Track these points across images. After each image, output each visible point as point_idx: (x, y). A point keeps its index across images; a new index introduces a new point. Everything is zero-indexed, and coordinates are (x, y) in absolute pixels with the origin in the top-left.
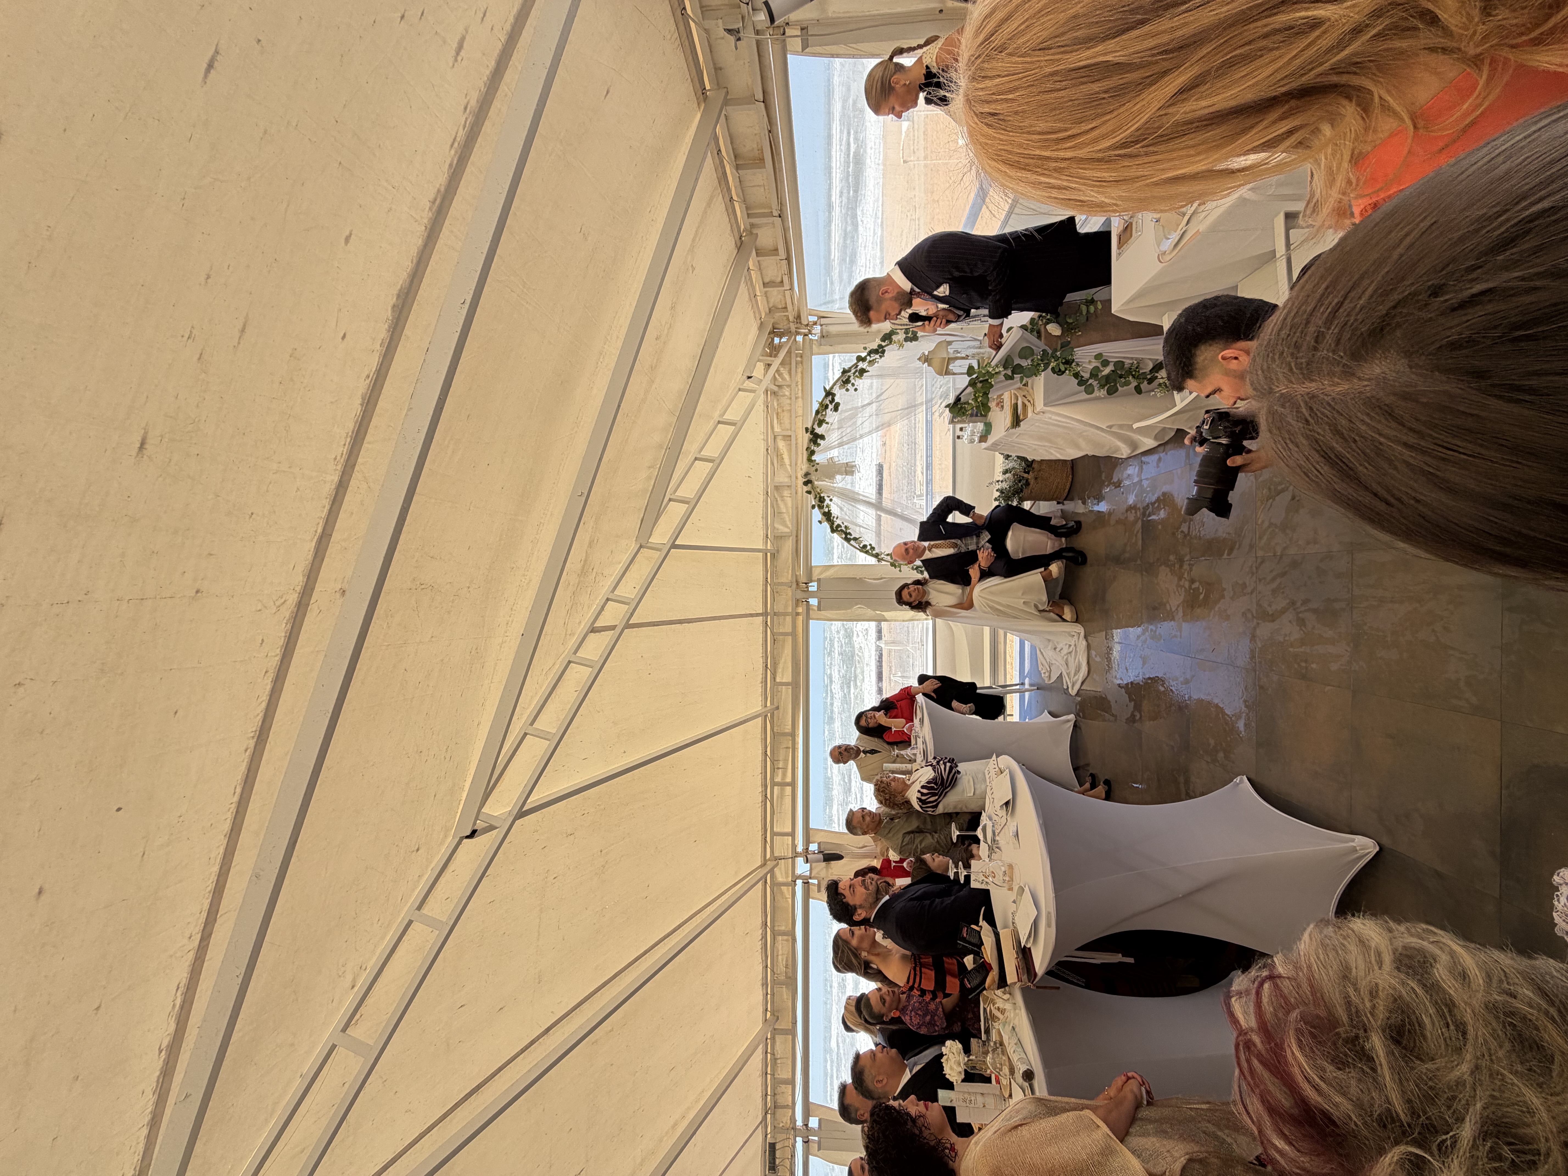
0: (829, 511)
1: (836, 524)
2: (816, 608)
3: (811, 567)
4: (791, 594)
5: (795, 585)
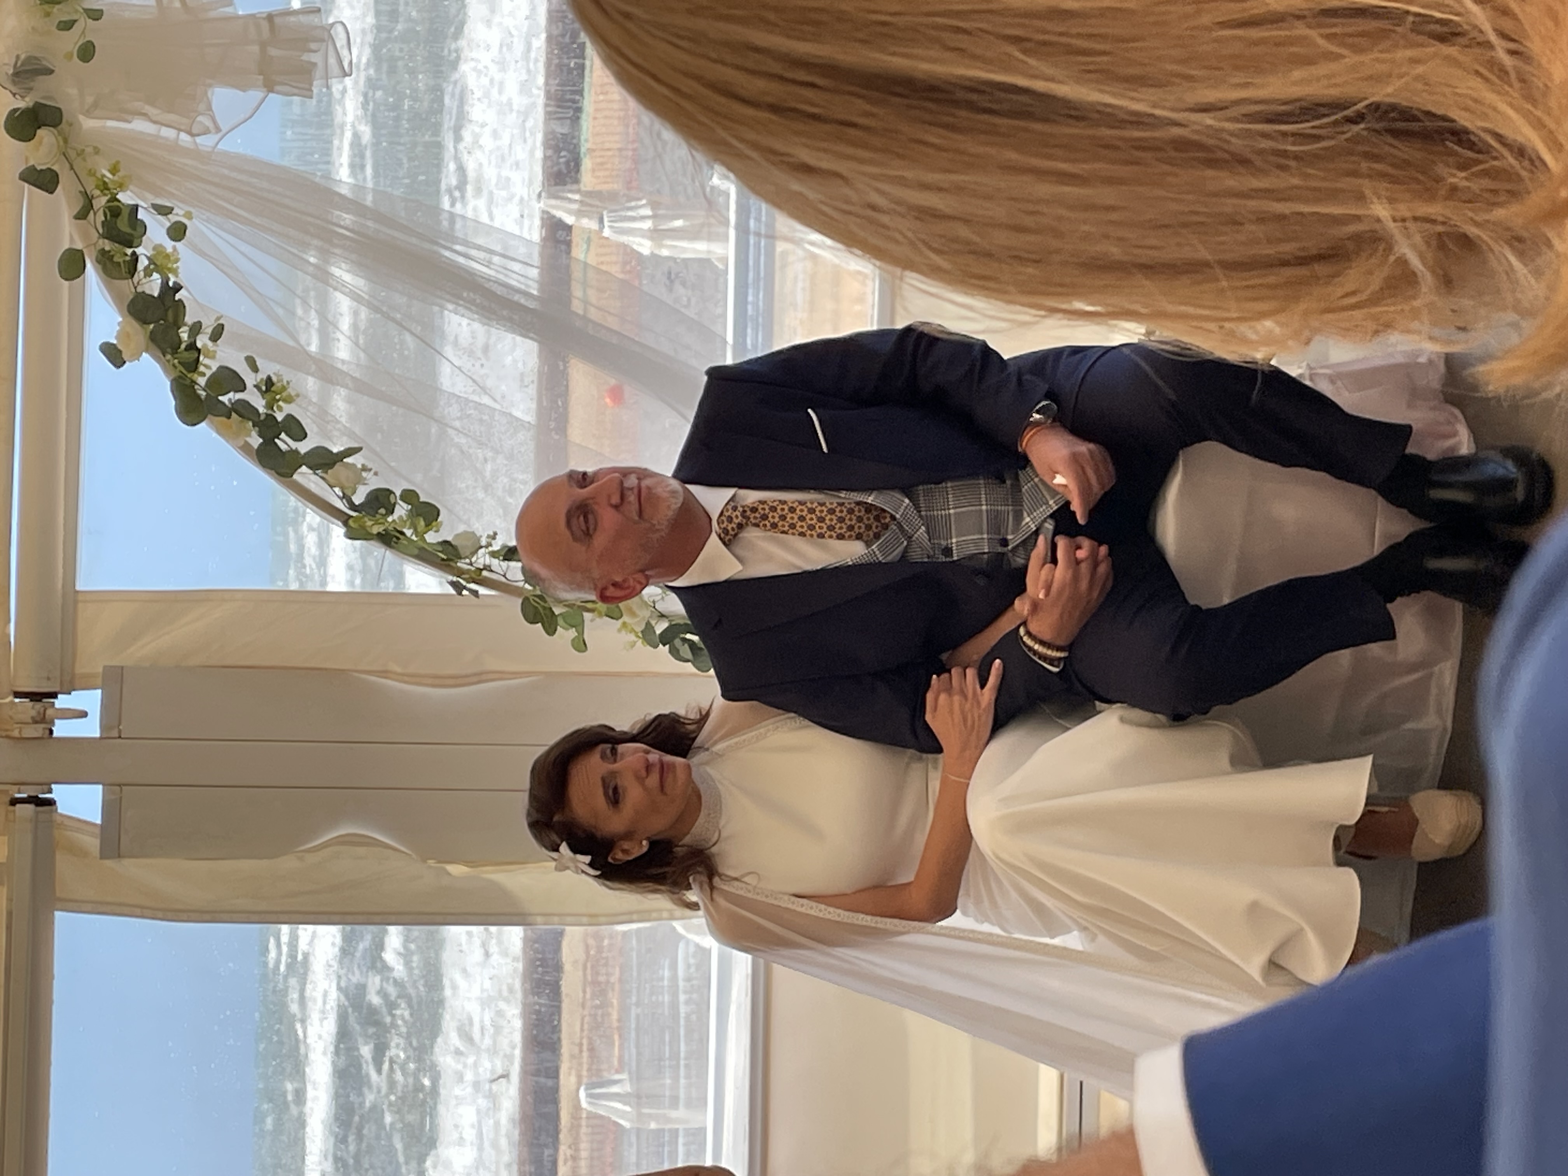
2: (93, 843)
3: (72, 600)
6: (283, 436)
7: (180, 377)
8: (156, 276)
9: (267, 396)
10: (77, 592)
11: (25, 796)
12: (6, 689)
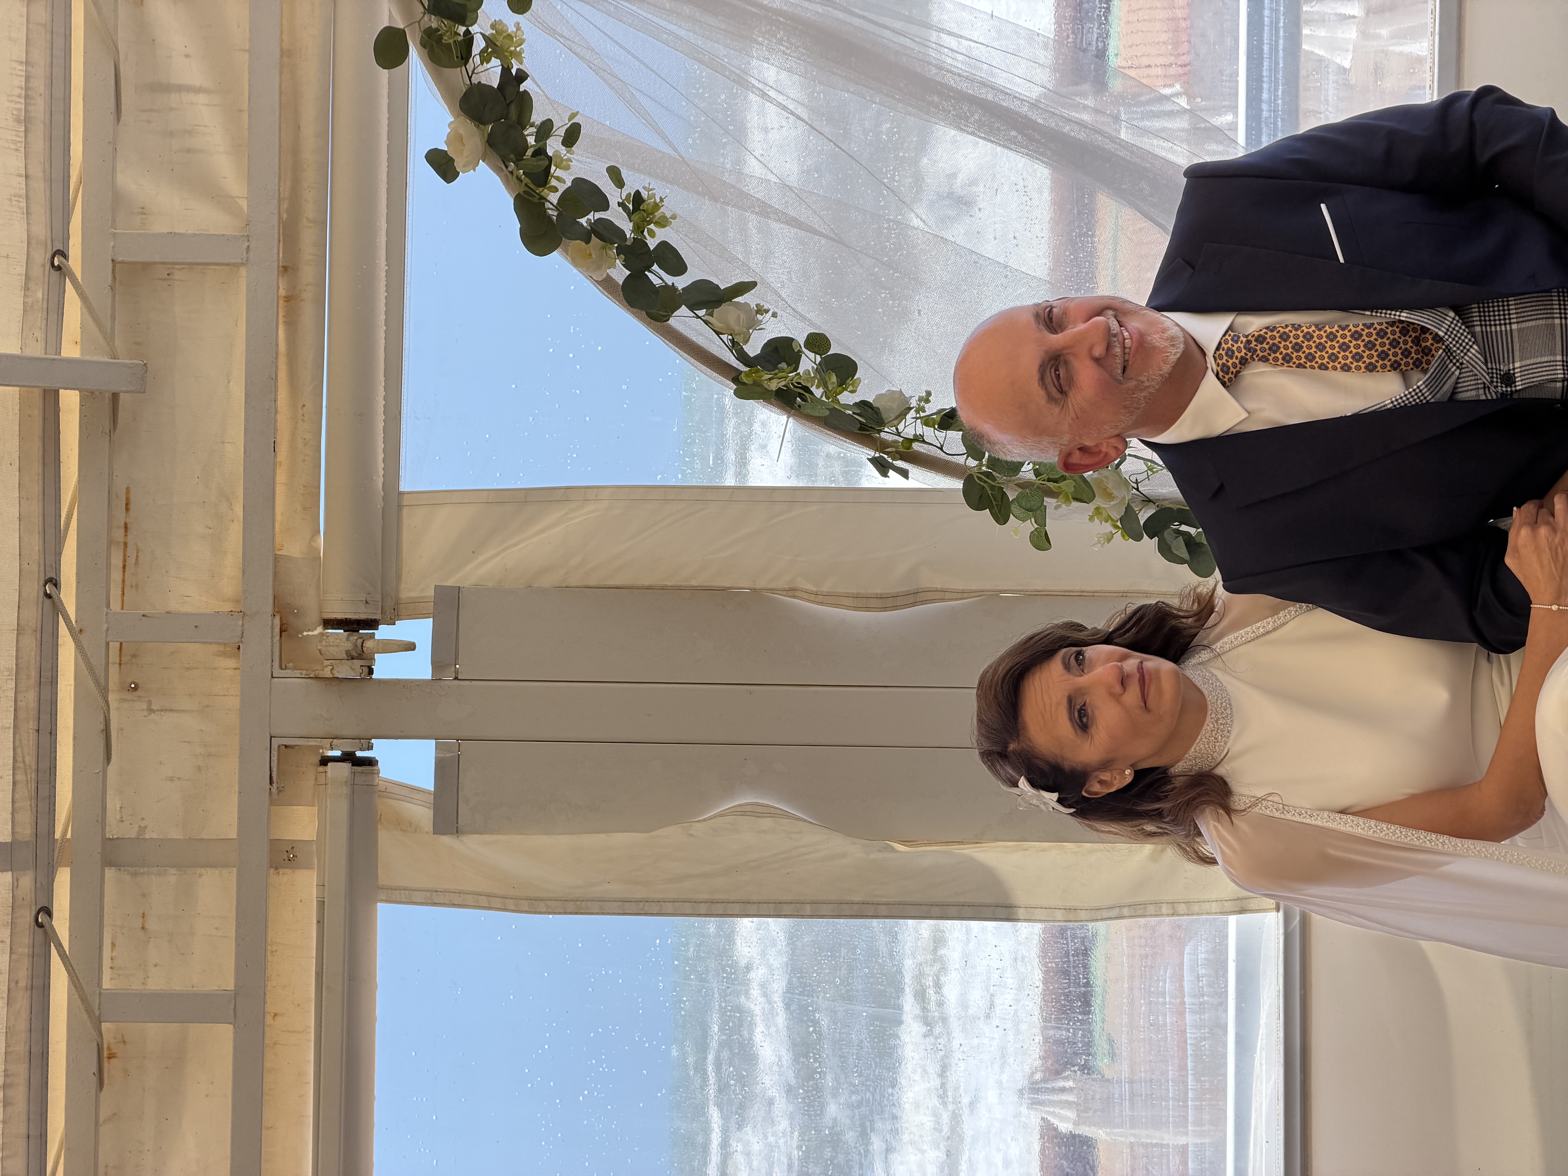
0: (512, 81)
1: (562, 181)
2: (423, 814)
3: (395, 502)
4: (234, 703)
5: (272, 637)
6: (655, 267)
7: (525, 192)
8: (495, 62)
9: (636, 217)
10: (401, 494)
11: (337, 753)
12: (313, 616)
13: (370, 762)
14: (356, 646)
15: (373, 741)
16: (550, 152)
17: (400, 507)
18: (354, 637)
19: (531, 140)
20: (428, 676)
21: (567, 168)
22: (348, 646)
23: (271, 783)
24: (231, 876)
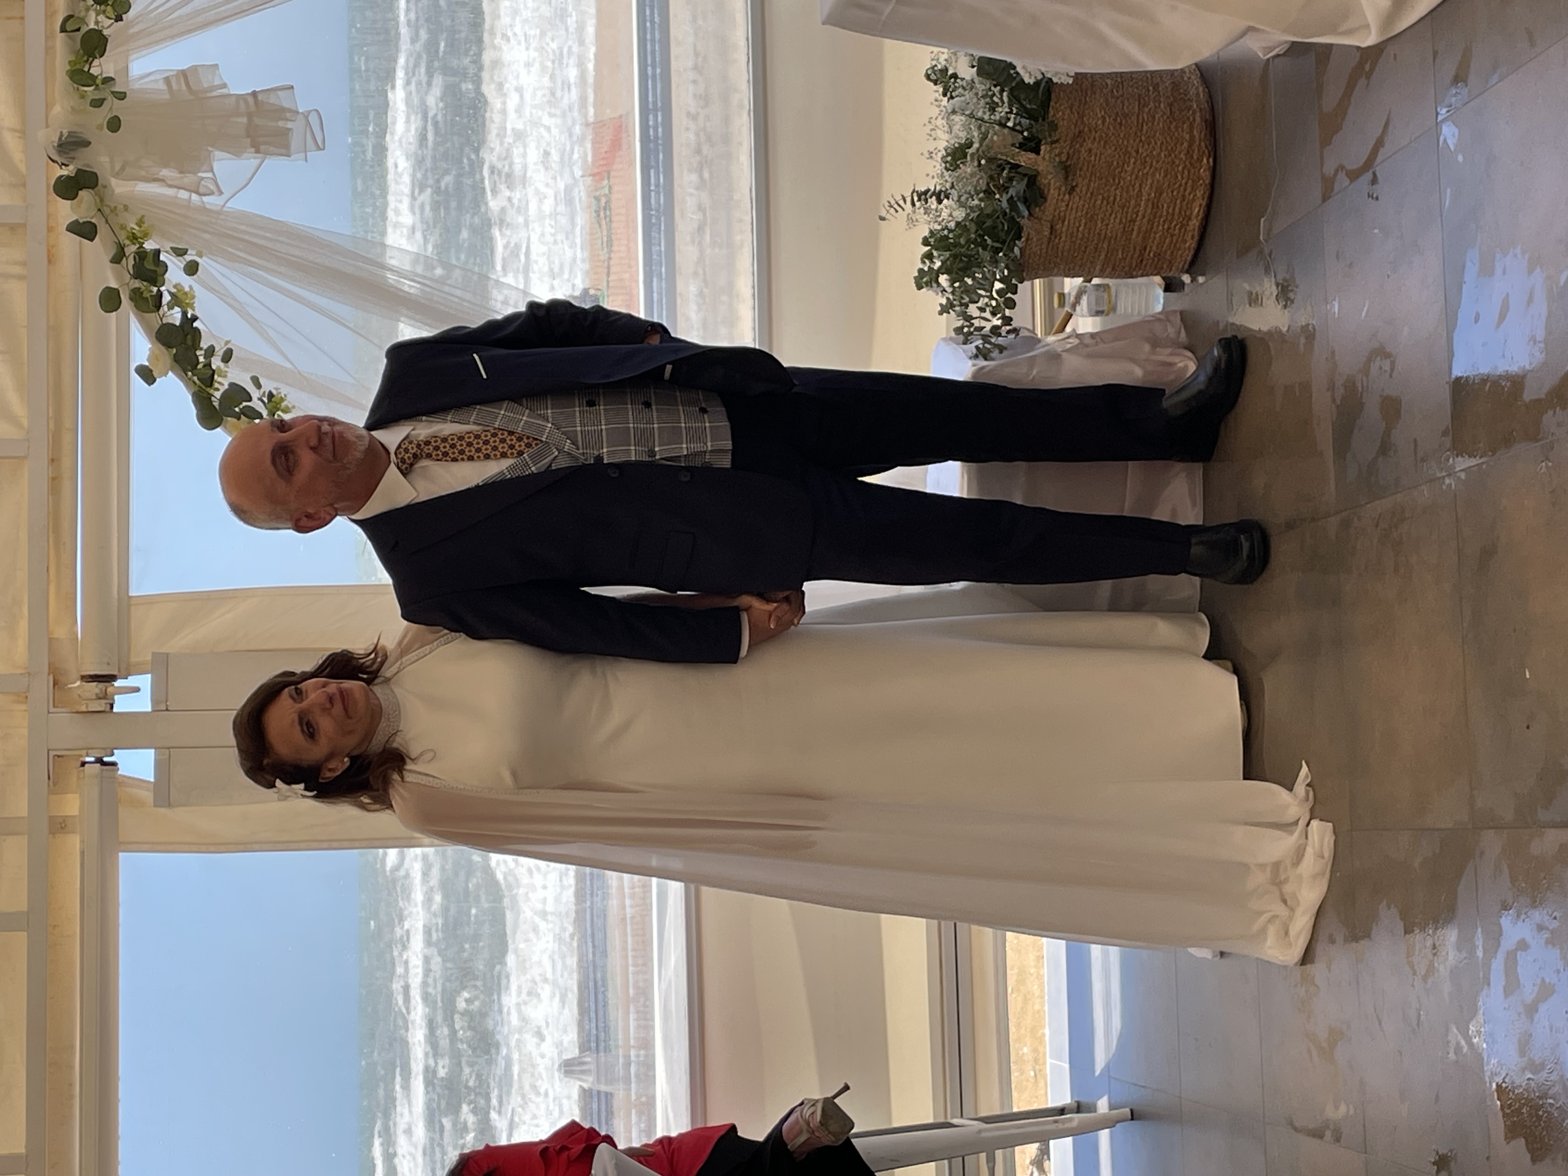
0: (189, 321)
1: (222, 385)
2: (148, 796)
3: (126, 602)
4: (25, 732)
5: (48, 688)
7: (200, 392)
8: (177, 309)
9: (269, 406)
10: (130, 597)
11: (92, 759)
12: (75, 675)
13: (114, 764)
14: (101, 690)
15: (115, 751)
16: (214, 367)
17: (129, 606)
18: (101, 685)
19: (201, 359)
20: (149, 709)
21: (225, 376)
22: (97, 691)
23: (49, 778)
24: (24, 840)
